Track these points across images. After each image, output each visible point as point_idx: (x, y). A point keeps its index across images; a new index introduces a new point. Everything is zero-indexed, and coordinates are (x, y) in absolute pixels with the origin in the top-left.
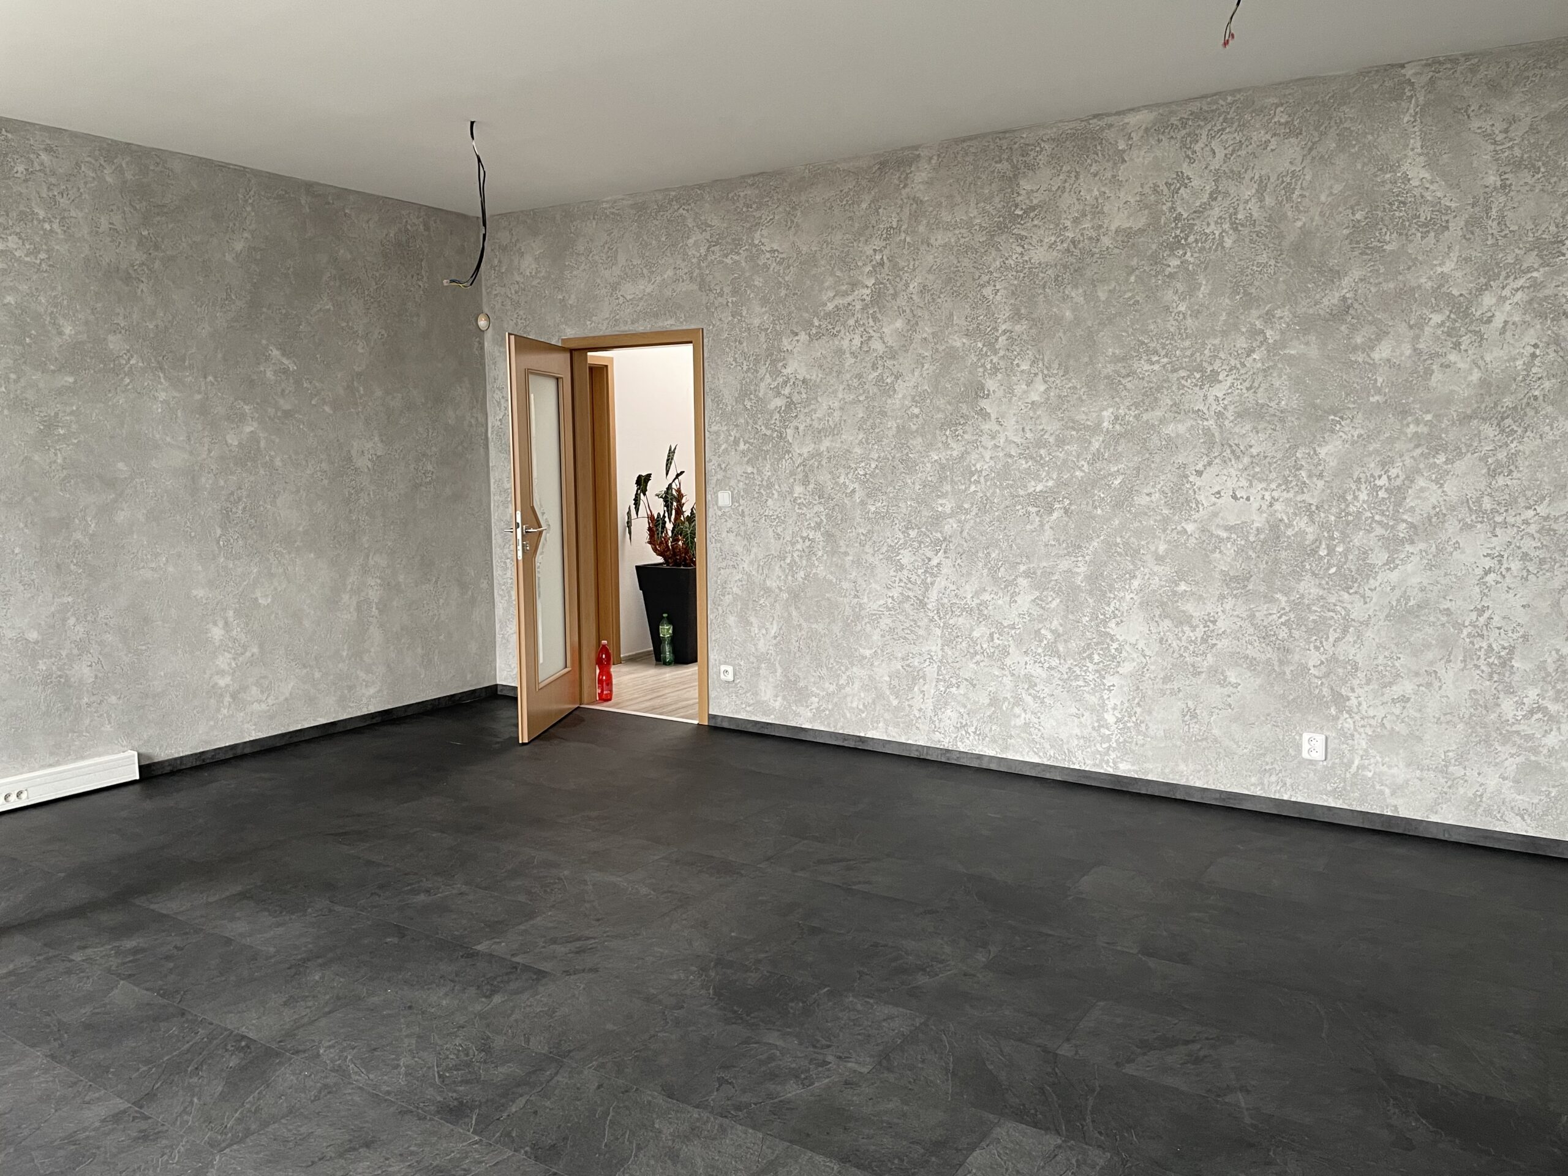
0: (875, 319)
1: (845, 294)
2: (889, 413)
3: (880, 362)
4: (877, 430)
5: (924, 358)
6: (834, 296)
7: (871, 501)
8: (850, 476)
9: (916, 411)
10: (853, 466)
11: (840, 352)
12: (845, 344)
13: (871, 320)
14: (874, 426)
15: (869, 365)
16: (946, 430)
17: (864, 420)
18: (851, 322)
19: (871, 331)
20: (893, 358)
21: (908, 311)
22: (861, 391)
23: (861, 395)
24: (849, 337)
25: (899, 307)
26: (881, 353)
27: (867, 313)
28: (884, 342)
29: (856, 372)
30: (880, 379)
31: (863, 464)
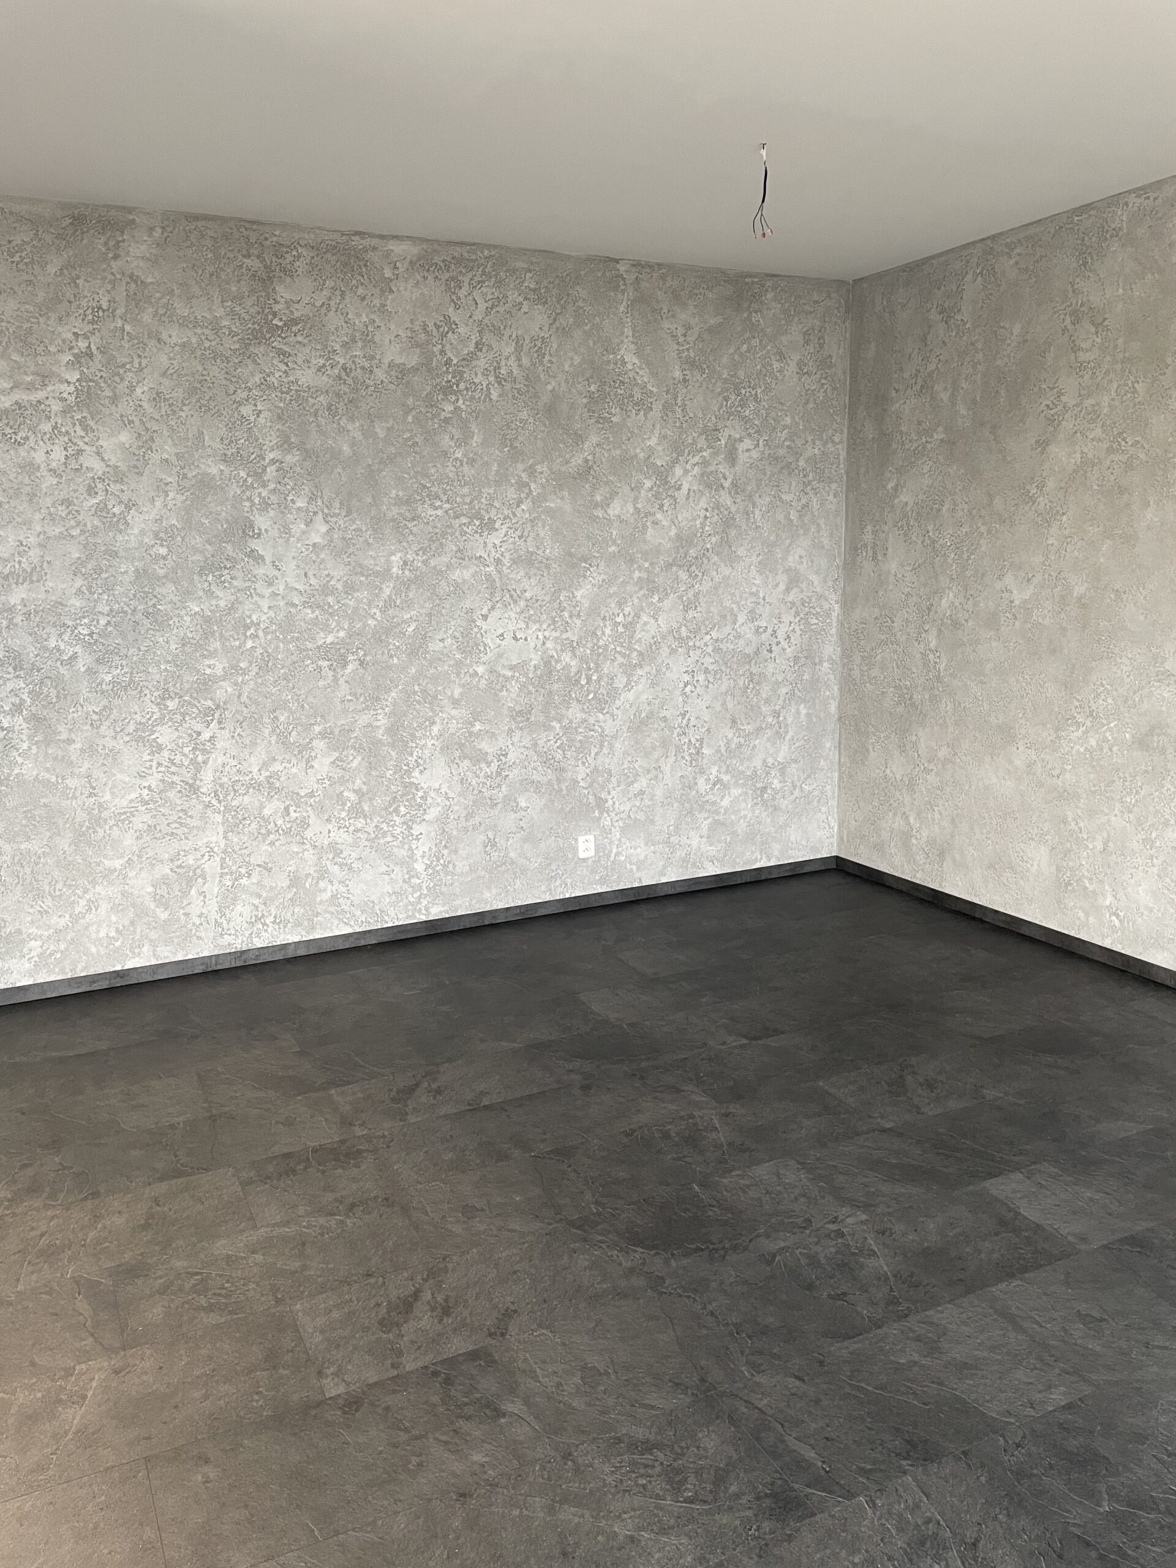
0: (86, 428)
1: (30, 387)
2: (122, 553)
3: (100, 486)
4: (104, 575)
5: (167, 484)
6: (12, 388)
7: (101, 668)
8: (66, 637)
9: (163, 551)
10: (70, 623)
11: (30, 467)
12: (39, 457)
13: (78, 428)
14: (98, 570)
15: (82, 489)
16: (207, 575)
17: (81, 563)
18: (46, 427)
19: (81, 443)
20: (120, 481)
21: (137, 423)
22: (72, 523)
23: (73, 527)
24: (42, 448)
25: (122, 416)
26: (100, 473)
27: (72, 417)
28: (103, 459)
29: (62, 497)
30: (101, 510)
31: (86, 620)
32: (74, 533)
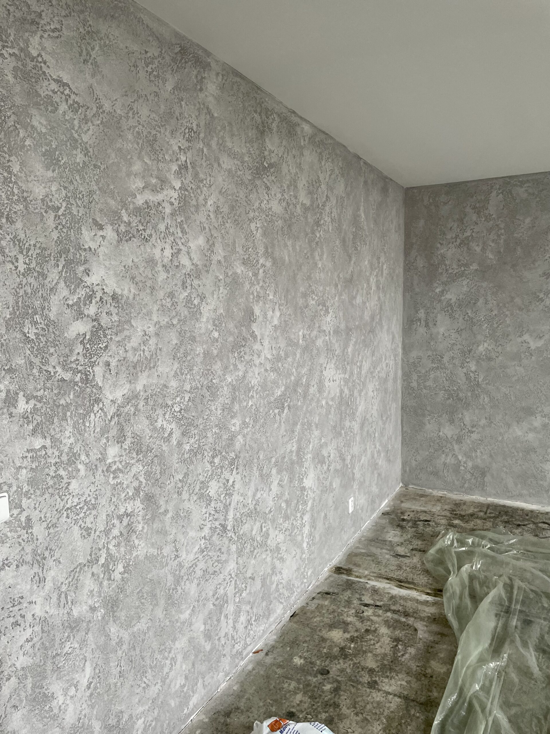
13: (179, 230)
14: (186, 354)
15: (180, 283)
16: (235, 352)
17: (177, 348)
18: (162, 227)
19: (180, 243)
20: (198, 277)
21: (207, 230)
22: (174, 313)
23: (174, 317)
24: (160, 245)
32: (175, 322)
